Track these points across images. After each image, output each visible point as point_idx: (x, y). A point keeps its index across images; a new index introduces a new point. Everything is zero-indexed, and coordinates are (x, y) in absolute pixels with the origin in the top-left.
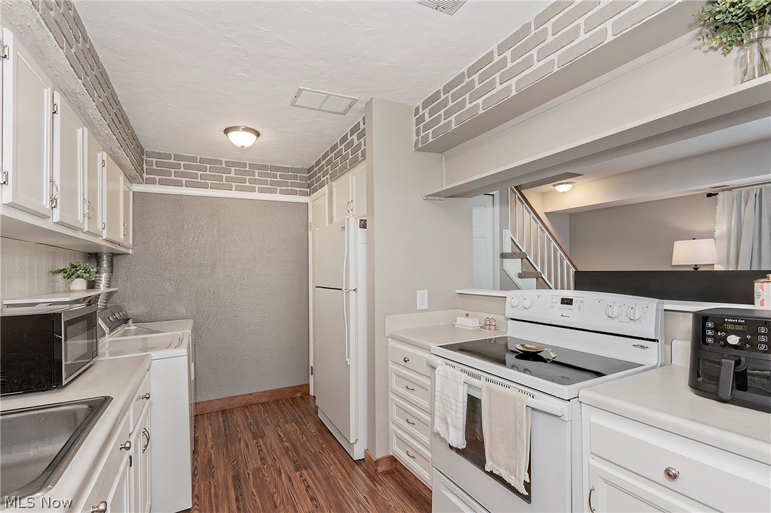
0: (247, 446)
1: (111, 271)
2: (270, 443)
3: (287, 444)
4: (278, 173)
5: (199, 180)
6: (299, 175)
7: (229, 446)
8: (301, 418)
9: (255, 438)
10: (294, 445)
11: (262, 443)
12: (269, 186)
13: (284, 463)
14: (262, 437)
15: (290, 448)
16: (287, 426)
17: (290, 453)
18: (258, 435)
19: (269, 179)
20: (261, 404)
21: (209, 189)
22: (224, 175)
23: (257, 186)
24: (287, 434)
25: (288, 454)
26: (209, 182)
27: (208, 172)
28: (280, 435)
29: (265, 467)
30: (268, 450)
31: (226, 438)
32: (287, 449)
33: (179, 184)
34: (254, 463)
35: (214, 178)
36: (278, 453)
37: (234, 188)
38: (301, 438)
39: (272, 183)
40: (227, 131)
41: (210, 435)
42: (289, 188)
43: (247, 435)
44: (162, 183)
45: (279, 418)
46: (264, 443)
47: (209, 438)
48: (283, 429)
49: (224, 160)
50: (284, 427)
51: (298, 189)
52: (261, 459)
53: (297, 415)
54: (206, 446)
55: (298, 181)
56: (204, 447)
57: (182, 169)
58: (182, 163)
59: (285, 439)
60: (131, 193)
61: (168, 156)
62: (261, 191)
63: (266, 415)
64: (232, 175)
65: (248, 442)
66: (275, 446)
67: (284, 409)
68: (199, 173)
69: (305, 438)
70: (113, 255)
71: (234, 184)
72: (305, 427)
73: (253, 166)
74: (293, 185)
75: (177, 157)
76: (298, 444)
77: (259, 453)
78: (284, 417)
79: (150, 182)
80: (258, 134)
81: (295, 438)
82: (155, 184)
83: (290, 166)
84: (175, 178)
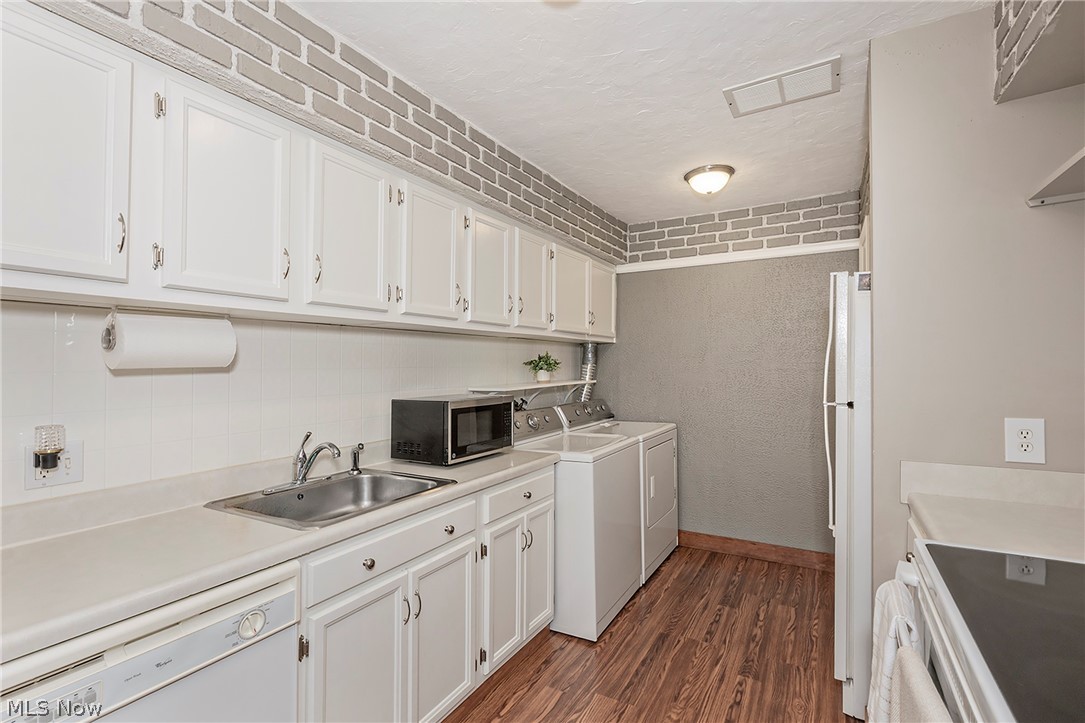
0: (705, 608)
1: (596, 362)
2: (737, 618)
3: (758, 631)
4: (801, 212)
5: (686, 247)
6: (840, 205)
7: (685, 597)
8: (812, 606)
9: (723, 602)
10: (766, 638)
11: (725, 613)
12: (785, 235)
13: (733, 654)
14: (732, 606)
15: (757, 639)
16: (780, 607)
17: (752, 646)
18: (730, 601)
19: (785, 225)
20: (769, 562)
21: (698, 257)
22: (717, 234)
23: (765, 239)
24: (770, 618)
25: (748, 647)
26: (698, 246)
27: (696, 235)
28: (758, 616)
29: (705, 644)
30: (725, 625)
31: (688, 589)
32: (751, 638)
33: (662, 256)
34: (696, 632)
35: (702, 240)
36: (736, 636)
37: (731, 248)
38: (786, 633)
39: (790, 230)
40: (686, 178)
41: (675, 576)
42: (822, 231)
43: (715, 595)
44: (646, 258)
45: (779, 591)
46: (729, 615)
47: (671, 578)
48: (771, 608)
49: (716, 213)
50: (775, 607)
51: (838, 230)
52: (707, 633)
53: (809, 600)
54: (662, 585)
55: (839, 216)
56: (659, 585)
57: (666, 237)
58: (666, 230)
59: (760, 624)
60: (614, 277)
61: (651, 226)
62: (772, 245)
63: (764, 580)
64: (729, 230)
65: (710, 605)
66: (739, 625)
67: (798, 582)
68: (686, 237)
69: (792, 637)
70: (597, 345)
71: (730, 243)
72: (806, 622)
73: (759, 211)
74: (828, 224)
75: (662, 224)
76: (775, 640)
77: (712, 624)
78: (789, 592)
79: (634, 259)
80: (731, 170)
81: (777, 629)
82: (638, 261)
83: (822, 196)
84: (659, 250)
